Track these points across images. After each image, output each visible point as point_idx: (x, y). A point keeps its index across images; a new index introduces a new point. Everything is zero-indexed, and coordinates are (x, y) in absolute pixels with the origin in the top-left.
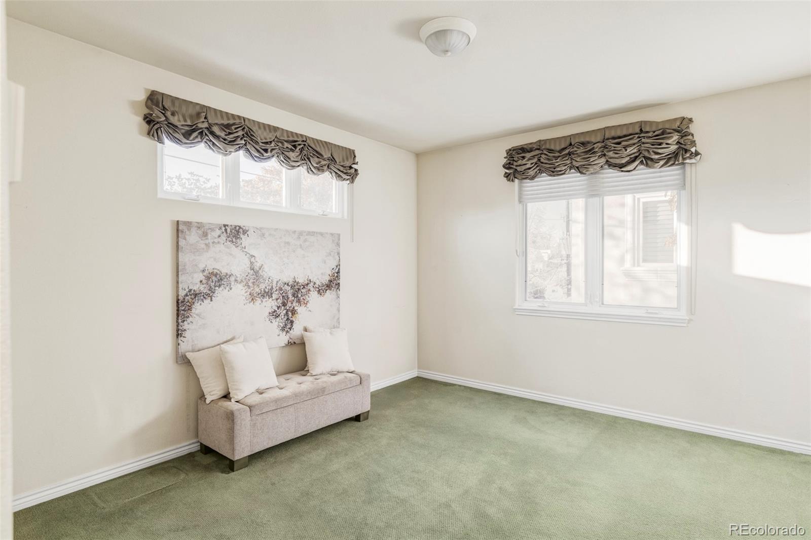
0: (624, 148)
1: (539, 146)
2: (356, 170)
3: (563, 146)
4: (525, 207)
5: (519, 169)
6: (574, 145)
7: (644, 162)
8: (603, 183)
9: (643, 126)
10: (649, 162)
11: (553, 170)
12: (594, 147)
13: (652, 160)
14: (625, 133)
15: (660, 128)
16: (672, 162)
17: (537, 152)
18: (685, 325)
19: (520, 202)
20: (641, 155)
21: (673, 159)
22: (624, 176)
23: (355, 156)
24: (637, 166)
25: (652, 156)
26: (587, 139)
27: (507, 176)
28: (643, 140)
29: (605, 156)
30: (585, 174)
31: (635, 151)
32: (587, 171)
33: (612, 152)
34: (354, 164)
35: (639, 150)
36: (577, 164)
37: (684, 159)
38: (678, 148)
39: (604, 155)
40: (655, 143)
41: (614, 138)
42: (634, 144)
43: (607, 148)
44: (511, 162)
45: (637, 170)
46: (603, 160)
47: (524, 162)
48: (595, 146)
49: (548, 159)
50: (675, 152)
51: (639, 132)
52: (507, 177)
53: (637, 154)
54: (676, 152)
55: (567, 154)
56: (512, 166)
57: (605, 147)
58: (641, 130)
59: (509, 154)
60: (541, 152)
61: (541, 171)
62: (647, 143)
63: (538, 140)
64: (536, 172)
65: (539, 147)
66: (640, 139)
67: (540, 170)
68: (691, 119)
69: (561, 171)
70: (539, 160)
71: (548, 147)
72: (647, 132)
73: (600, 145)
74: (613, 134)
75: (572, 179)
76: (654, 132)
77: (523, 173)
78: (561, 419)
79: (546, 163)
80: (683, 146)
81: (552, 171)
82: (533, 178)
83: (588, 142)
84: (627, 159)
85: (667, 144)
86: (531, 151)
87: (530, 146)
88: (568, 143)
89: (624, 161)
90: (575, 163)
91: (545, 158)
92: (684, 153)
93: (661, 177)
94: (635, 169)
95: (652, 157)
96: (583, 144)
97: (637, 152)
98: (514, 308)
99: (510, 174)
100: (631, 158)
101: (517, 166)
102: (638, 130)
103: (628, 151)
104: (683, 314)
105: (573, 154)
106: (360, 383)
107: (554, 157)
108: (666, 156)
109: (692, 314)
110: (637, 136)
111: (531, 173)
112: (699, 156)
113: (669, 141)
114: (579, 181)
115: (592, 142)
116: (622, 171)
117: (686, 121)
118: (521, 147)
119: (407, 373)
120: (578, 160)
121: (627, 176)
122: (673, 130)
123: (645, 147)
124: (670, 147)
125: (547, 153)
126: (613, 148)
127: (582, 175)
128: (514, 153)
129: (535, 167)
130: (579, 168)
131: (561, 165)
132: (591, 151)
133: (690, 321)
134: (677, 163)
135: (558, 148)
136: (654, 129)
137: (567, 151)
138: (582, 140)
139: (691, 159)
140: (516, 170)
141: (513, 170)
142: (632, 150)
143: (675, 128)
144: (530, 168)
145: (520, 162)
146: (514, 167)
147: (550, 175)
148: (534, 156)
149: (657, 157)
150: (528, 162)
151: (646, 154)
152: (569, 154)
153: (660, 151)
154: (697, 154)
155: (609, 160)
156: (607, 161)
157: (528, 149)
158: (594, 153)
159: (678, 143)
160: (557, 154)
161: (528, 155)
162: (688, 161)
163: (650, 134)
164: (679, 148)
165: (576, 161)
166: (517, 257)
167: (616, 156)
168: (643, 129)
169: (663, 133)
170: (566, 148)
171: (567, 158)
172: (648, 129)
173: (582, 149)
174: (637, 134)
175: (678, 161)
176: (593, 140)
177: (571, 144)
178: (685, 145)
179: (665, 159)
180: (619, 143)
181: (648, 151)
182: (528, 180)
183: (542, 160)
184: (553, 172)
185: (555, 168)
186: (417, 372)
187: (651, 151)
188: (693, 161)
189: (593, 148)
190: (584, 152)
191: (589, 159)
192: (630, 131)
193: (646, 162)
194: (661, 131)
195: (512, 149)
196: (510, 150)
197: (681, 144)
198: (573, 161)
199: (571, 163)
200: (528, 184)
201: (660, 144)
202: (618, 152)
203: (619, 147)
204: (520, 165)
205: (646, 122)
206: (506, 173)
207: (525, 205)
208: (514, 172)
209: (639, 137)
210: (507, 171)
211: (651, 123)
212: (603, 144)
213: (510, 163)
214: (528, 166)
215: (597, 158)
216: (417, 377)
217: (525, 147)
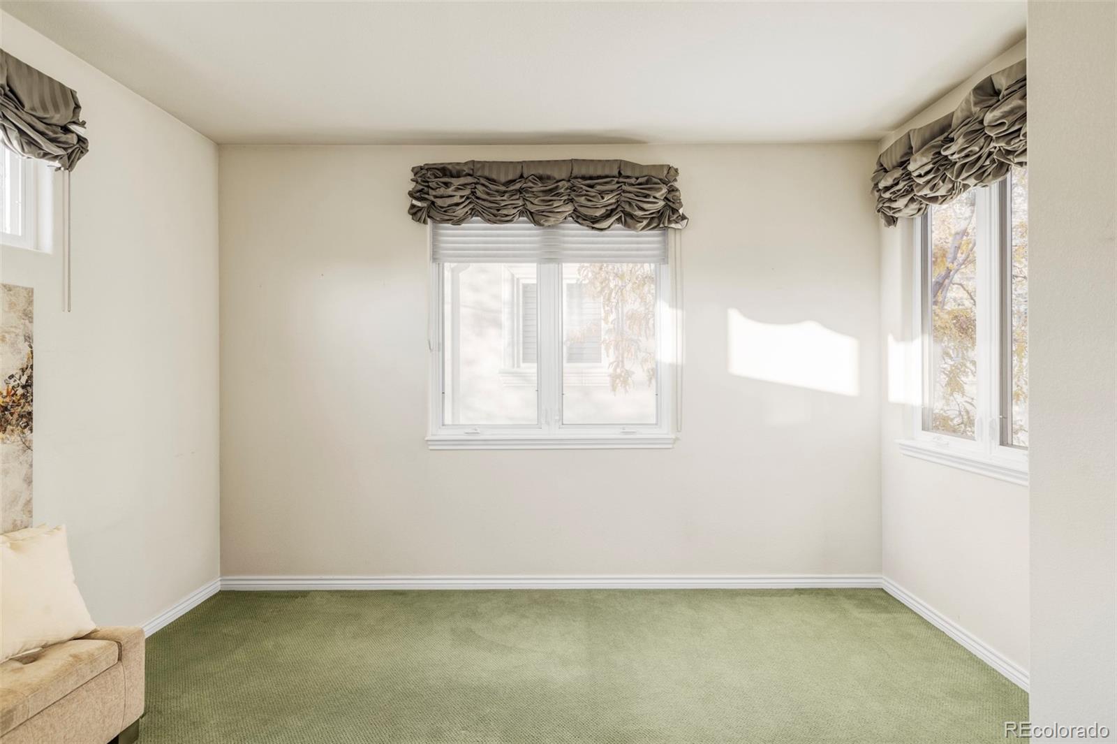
0: (600, 194)
1: (473, 170)
2: (81, 140)
3: (510, 177)
4: (441, 268)
5: (439, 202)
6: (527, 178)
7: (623, 219)
8: (564, 242)
9: (622, 167)
10: (629, 220)
11: (496, 212)
12: (558, 186)
13: (632, 216)
14: (599, 173)
15: (644, 174)
16: (654, 225)
17: (469, 180)
18: (670, 446)
19: (435, 258)
20: (619, 209)
21: (656, 220)
22: (593, 236)
23: (77, 107)
24: (612, 224)
25: (635, 211)
26: (548, 173)
27: (415, 212)
28: (624, 187)
29: (572, 202)
30: (543, 225)
31: (613, 201)
32: (546, 221)
33: (583, 198)
34: (74, 123)
35: (618, 201)
36: (533, 208)
37: (669, 222)
38: (664, 206)
39: (571, 200)
40: (639, 194)
41: (584, 178)
42: (612, 191)
43: (574, 191)
44: (426, 188)
45: (612, 230)
46: (569, 208)
47: (450, 191)
48: (560, 184)
49: (488, 194)
50: (659, 212)
51: (617, 175)
52: (414, 214)
53: (614, 207)
54: (661, 211)
55: (516, 190)
56: (426, 196)
57: (572, 188)
58: (620, 173)
59: (419, 175)
60: (476, 180)
61: (474, 212)
62: (630, 192)
63: (470, 160)
64: (467, 212)
65: (471, 172)
66: (619, 185)
67: (472, 209)
68: (677, 169)
69: (507, 216)
70: (473, 193)
71: (487, 173)
72: (628, 177)
73: (567, 185)
74: (584, 171)
75: (521, 232)
76: (637, 179)
77: (445, 211)
78: (523, 616)
79: (484, 200)
80: (671, 204)
81: (493, 214)
82: (459, 222)
83: (549, 178)
84: (603, 211)
85: (655, 197)
86: (458, 175)
87: (458, 167)
88: (518, 173)
89: (599, 213)
90: (529, 206)
91: (483, 190)
92: (671, 214)
93: (638, 243)
94: (609, 227)
95: (635, 213)
96: (541, 178)
97: (615, 203)
98: (426, 439)
99: (420, 209)
100: (607, 210)
101: (436, 197)
102: (615, 173)
103: (605, 199)
104: (665, 431)
105: (527, 192)
106: (120, 659)
107: (497, 191)
108: (650, 214)
109: (679, 431)
110: (616, 180)
111: (460, 212)
112: (686, 221)
113: (658, 195)
114: (530, 236)
115: (555, 179)
116: (593, 228)
117: (672, 172)
118: (442, 166)
119: (201, 589)
120: (536, 201)
121: (598, 236)
122: (660, 180)
123: (625, 197)
124: (657, 203)
125: (487, 184)
126: (585, 192)
127: (537, 227)
128: (429, 175)
129: (465, 204)
130: (534, 215)
131: (510, 206)
132: (553, 191)
133: (677, 439)
134: (661, 226)
135: (503, 179)
136: (637, 174)
137: (517, 186)
138: (540, 172)
139: (677, 223)
140: (433, 203)
141: (429, 203)
142: (609, 199)
143: (662, 177)
144: (457, 204)
145: (442, 191)
146: (432, 198)
147: (489, 221)
148: (465, 185)
149: (640, 213)
150: (455, 193)
151: (627, 208)
152: (520, 191)
153: (646, 206)
154: (683, 218)
155: (579, 208)
156: (575, 210)
157: (454, 172)
158: (558, 195)
159: (666, 199)
160: (503, 188)
161: (456, 182)
162: (673, 225)
163: (633, 181)
164: (666, 205)
165: (532, 203)
166: (429, 350)
167: (589, 204)
168: (622, 172)
169: (647, 182)
170: (515, 180)
171: (517, 197)
172: (629, 174)
173: (539, 187)
174: (614, 177)
175: (663, 223)
176: (557, 175)
177: (522, 176)
178: (673, 203)
179: (648, 218)
180: (592, 186)
181: (630, 204)
182: (450, 225)
183: (479, 194)
184: (495, 215)
185: (498, 210)
186: (219, 583)
187: (634, 204)
188: (678, 226)
189: (557, 188)
190: (543, 191)
191: (550, 203)
192: (607, 172)
193: (625, 219)
194: (646, 178)
195: (426, 167)
196: (421, 168)
197: (669, 201)
198: (527, 203)
199: (524, 205)
200: (448, 230)
201: (647, 196)
202: (591, 199)
203: (593, 192)
204: (442, 197)
205: (627, 163)
206: (413, 206)
207: (441, 265)
208: (429, 207)
209: (618, 183)
210: (418, 204)
211: (633, 166)
212: (569, 184)
213: (421, 191)
214: (456, 200)
215: (562, 203)
216: (221, 593)
217: (450, 167)
